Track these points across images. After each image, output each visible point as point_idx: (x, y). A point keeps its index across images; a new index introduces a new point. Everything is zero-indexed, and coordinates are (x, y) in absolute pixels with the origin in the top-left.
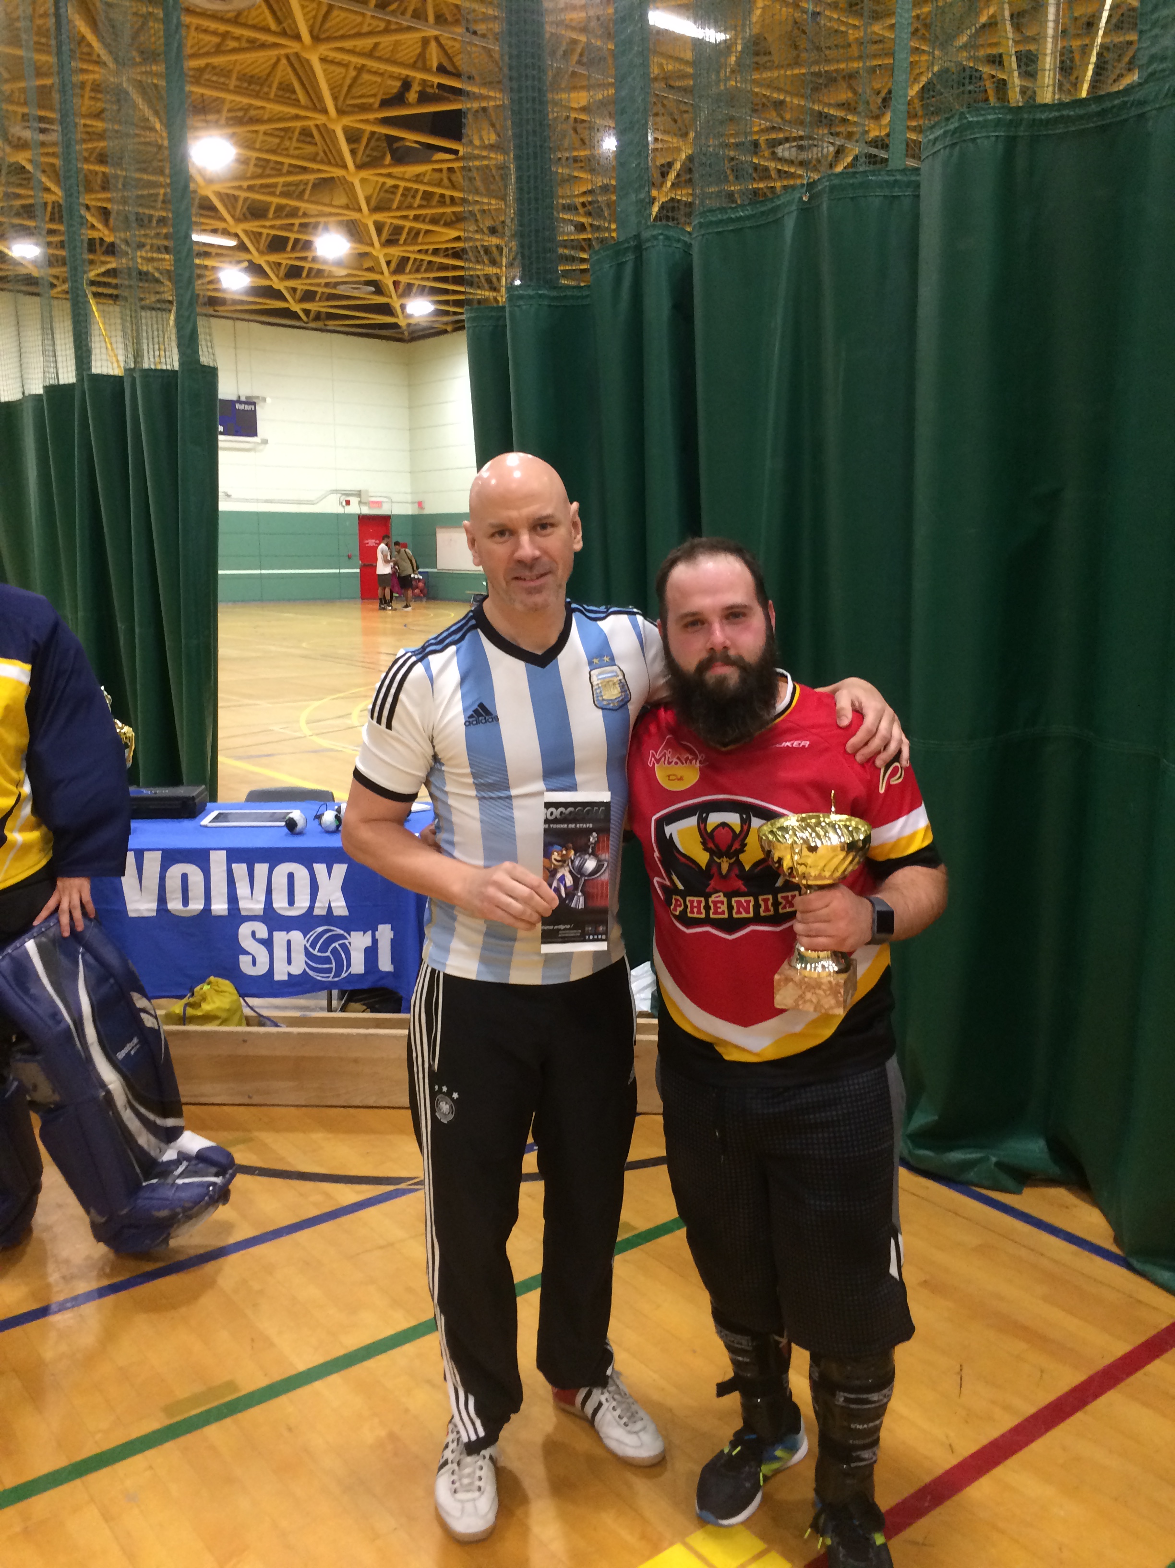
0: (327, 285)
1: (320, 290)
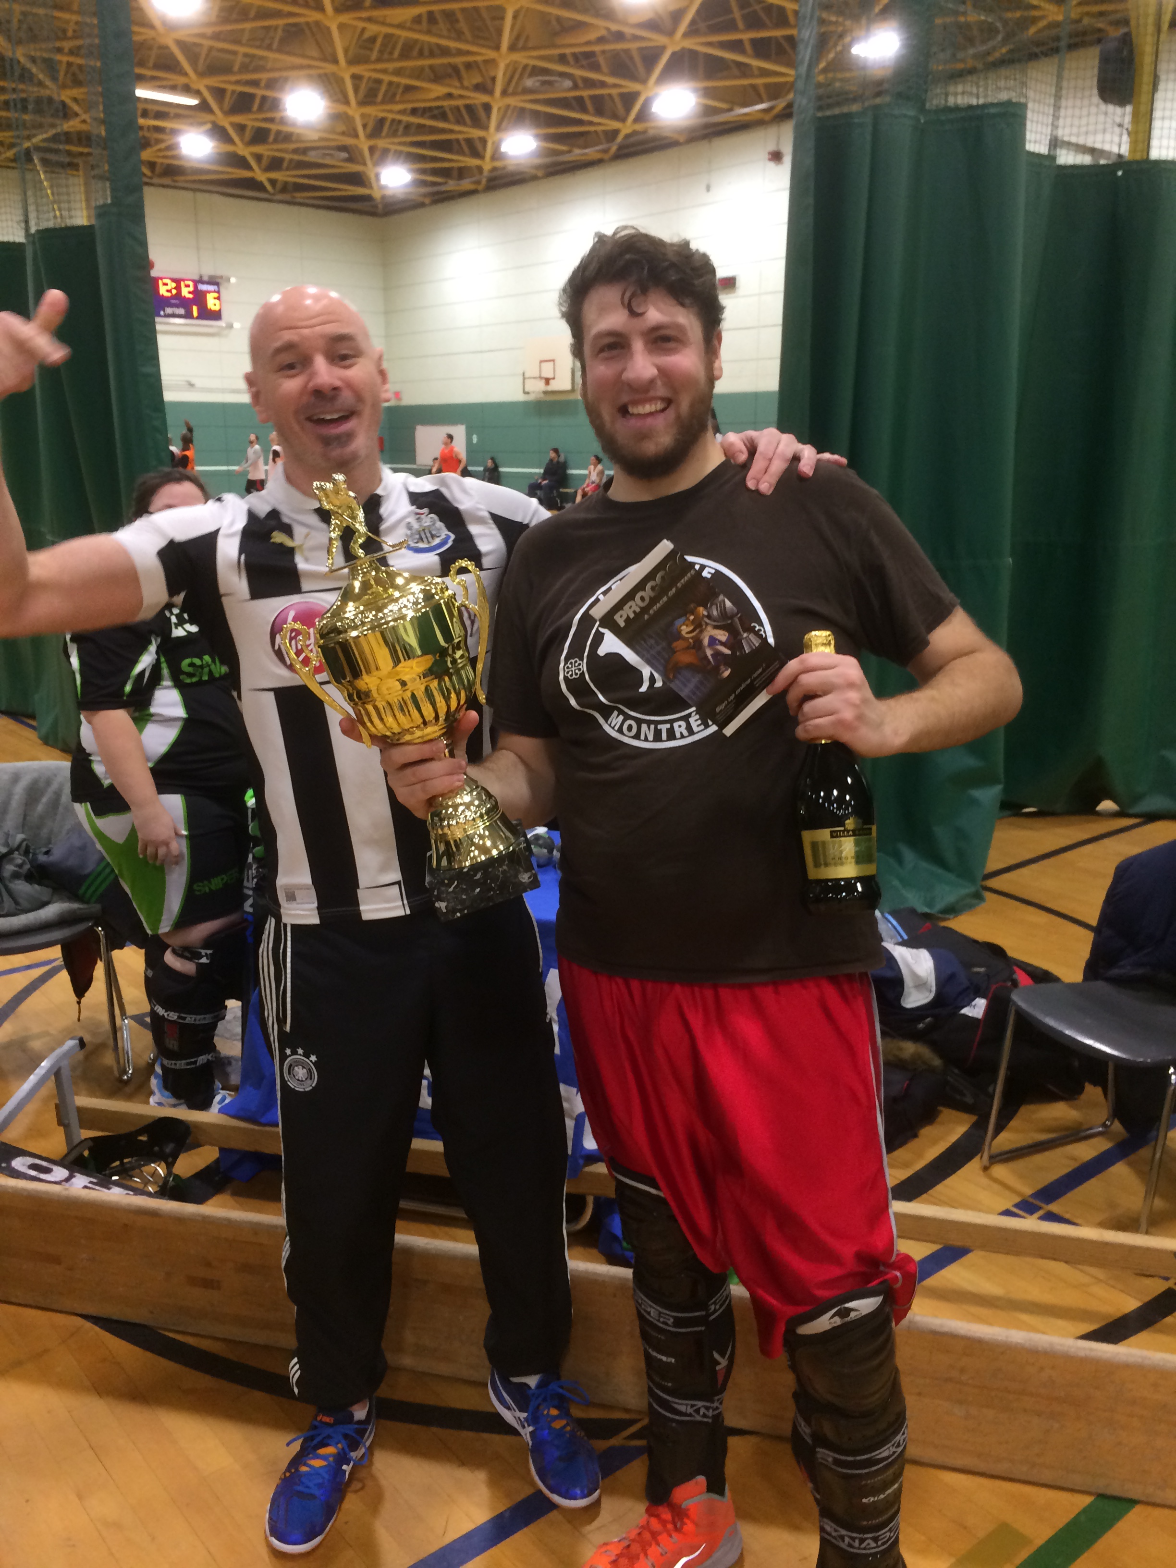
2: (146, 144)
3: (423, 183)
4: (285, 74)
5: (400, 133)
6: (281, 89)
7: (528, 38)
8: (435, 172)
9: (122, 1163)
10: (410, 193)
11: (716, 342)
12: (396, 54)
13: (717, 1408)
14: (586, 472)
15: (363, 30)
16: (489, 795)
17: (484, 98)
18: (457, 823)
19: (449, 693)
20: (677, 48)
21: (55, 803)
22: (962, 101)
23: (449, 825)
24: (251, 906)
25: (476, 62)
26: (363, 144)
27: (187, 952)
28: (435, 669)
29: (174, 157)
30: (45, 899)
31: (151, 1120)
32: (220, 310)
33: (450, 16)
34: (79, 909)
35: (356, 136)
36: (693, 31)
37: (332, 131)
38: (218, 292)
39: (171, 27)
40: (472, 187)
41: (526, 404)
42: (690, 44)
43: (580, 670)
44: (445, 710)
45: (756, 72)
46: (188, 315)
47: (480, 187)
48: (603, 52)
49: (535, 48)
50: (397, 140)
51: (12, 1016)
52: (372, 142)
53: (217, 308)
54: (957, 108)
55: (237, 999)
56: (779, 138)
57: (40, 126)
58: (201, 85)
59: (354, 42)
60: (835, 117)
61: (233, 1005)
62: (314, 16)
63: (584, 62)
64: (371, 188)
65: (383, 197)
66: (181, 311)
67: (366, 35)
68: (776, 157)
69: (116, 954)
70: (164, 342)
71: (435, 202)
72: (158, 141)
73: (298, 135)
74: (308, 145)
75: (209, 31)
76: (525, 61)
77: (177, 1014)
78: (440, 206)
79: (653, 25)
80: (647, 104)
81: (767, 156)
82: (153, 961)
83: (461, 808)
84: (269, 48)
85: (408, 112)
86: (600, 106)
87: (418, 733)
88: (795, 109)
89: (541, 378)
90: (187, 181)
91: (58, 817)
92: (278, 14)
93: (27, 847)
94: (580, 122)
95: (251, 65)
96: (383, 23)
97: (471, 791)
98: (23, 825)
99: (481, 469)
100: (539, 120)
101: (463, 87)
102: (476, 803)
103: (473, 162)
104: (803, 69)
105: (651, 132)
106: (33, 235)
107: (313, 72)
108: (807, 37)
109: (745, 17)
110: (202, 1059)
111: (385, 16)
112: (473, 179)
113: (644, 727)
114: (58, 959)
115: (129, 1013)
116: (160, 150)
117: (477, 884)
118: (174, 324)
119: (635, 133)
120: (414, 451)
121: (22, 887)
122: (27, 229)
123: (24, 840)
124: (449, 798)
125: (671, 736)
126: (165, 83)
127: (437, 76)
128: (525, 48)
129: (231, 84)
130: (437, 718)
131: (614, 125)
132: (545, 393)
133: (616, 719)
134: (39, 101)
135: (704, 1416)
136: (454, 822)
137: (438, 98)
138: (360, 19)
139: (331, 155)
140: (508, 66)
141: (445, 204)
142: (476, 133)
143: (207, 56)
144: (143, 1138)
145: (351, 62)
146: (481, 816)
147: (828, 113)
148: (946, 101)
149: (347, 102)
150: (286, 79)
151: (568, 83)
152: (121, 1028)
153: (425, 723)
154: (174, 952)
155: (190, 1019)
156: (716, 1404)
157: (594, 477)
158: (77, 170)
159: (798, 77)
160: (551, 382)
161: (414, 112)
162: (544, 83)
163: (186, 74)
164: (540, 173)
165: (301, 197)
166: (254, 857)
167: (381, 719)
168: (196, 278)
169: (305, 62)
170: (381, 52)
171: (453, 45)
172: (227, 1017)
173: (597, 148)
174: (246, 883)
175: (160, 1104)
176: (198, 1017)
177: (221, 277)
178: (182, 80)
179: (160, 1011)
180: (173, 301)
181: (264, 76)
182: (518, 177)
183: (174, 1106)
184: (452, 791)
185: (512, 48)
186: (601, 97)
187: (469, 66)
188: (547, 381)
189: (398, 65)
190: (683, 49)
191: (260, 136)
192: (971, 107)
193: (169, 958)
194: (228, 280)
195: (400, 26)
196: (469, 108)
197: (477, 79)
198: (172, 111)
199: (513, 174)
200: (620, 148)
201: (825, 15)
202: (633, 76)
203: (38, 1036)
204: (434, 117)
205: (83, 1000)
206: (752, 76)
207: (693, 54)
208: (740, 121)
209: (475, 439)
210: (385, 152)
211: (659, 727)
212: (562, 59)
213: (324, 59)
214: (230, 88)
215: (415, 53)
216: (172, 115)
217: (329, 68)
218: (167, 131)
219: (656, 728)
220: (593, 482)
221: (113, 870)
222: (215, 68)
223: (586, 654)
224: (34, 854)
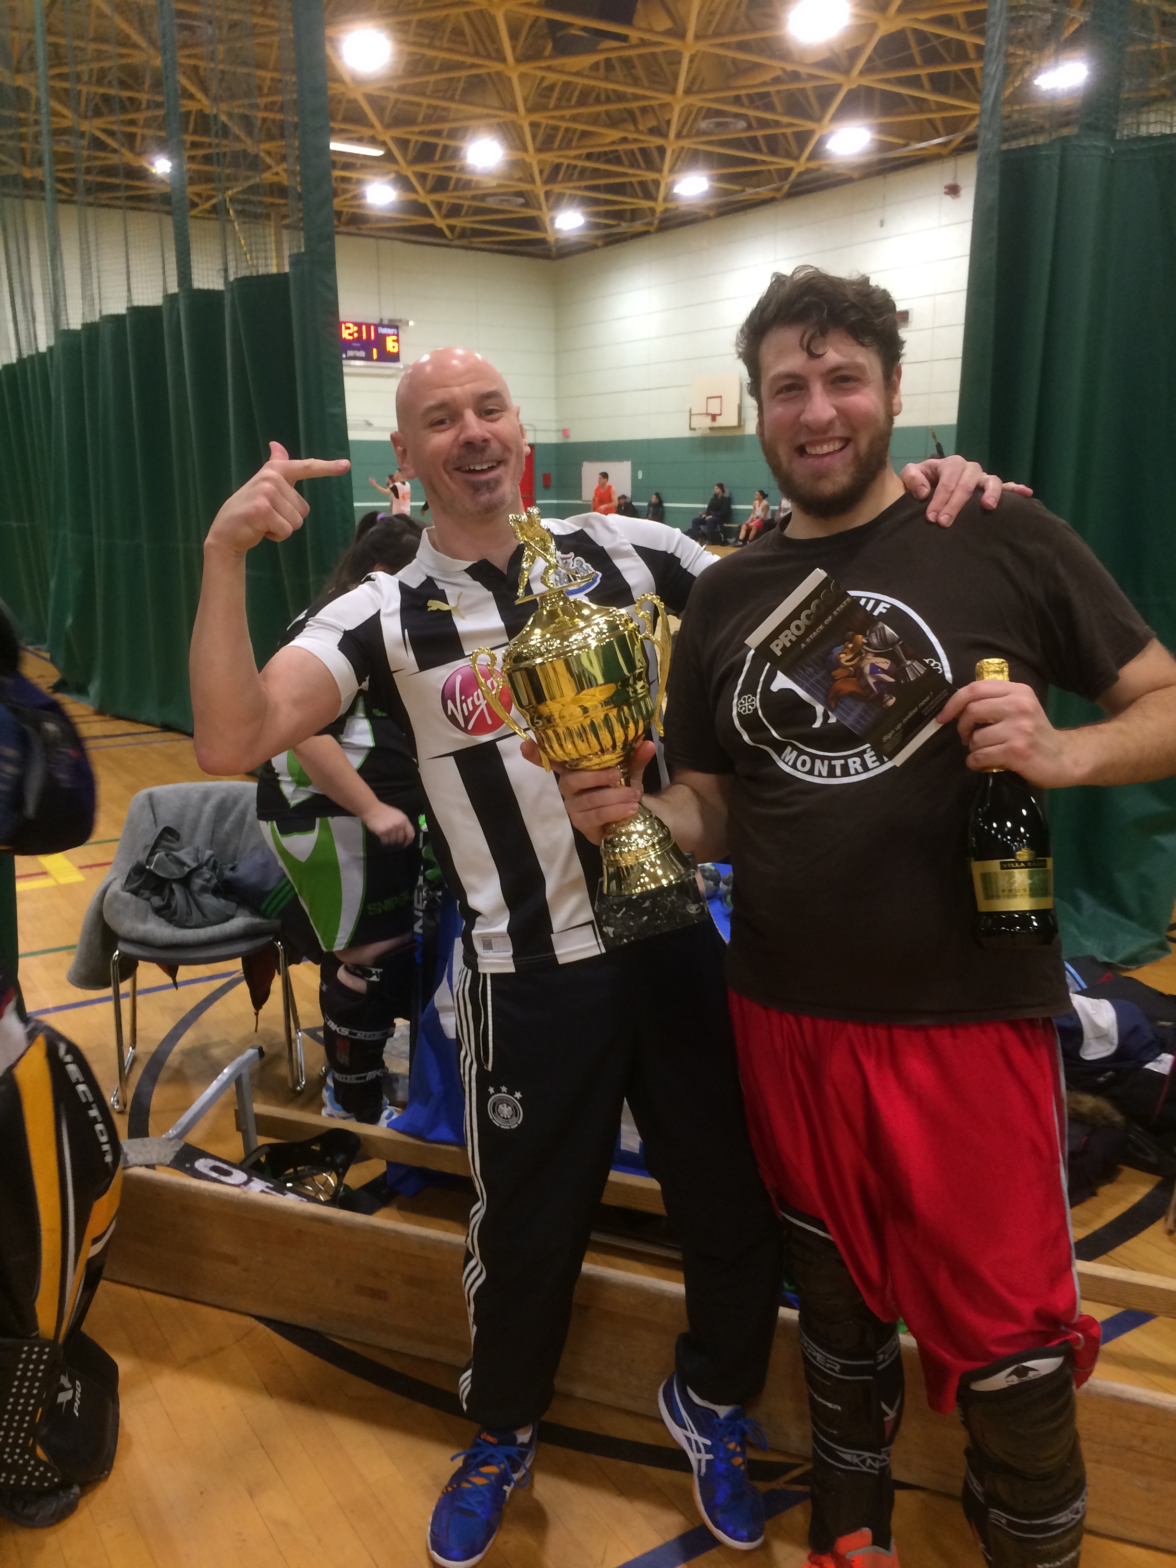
0: (474, 198)
1: (466, 203)
2: (335, 194)
3: (597, 226)
4: (465, 123)
5: (575, 177)
6: (463, 138)
7: (703, 82)
8: (608, 215)
9: (295, 1170)
10: (581, 236)
11: (895, 378)
12: (573, 102)
13: (884, 1460)
14: (750, 507)
15: (543, 78)
16: (662, 825)
17: (658, 141)
18: (629, 850)
19: (627, 722)
20: (854, 86)
21: (241, 820)
22: (1155, 130)
23: (621, 853)
24: (420, 927)
25: (652, 107)
26: (540, 189)
27: (359, 971)
28: (614, 698)
29: (359, 206)
30: (230, 913)
31: (324, 1131)
32: (398, 353)
33: (627, 63)
34: (261, 923)
35: (533, 181)
36: (869, 69)
37: (510, 177)
38: (397, 335)
39: (359, 82)
40: (644, 228)
41: (691, 439)
42: (867, 81)
43: (752, 705)
44: (623, 738)
45: (934, 107)
46: (369, 358)
47: (652, 229)
48: (778, 92)
49: (710, 91)
50: (571, 185)
51: (194, 1025)
52: (548, 188)
53: (395, 350)
54: (1151, 138)
55: (405, 1018)
56: (956, 171)
57: (236, 179)
58: (387, 136)
59: (534, 90)
60: (1021, 150)
61: (402, 1024)
62: (495, 66)
63: (758, 103)
64: (546, 231)
65: (557, 240)
66: (362, 354)
67: (545, 84)
68: (953, 190)
69: (293, 969)
70: (349, 383)
71: (607, 244)
72: (345, 191)
73: (477, 182)
74: (485, 192)
75: (395, 84)
76: (700, 104)
77: (348, 1030)
78: (611, 247)
79: (830, 64)
80: (821, 142)
81: (944, 190)
82: (328, 976)
83: (635, 836)
84: (452, 99)
85: (584, 157)
86: (774, 145)
87: (596, 760)
88: (980, 142)
89: (707, 414)
90: (371, 229)
91: (243, 836)
92: (460, 66)
93: (215, 862)
94: (754, 162)
95: (436, 115)
96: (562, 72)
97: (645, 821)
98: (212, 842)
99: (646, 504)
100: (712, 160)
101: (638, 131)
102: (649, 831)
103: (645, 204)
104: (989, 103)
105: (825, 169)
106: (232, 283)
107: (495, 121)
108: (993, 72)
109: (923, 52)
110: (371, 1075)
111: (564, 65)
112: (646, 220)
113: (818, 762)
114: (237, 971)
115: (302, 1027)
116: (346, 200)
117: (645, 911)
118: (355, 366)
119: (808, 171)
120: (580, 487)
121: (209, 901)
122: (226, 278)
123: (212, 856)
124: (623, 826)
125: (846, 772)
126: (354, 135)
127: (613, 122)
128: (700, 91)
129: (414, 135)
130: (614, 746)
131: (788, 163)
132: (711, 429)
133: (790, 755)
134: (235, 155)
135: (871, 1467)
136: (626, 850)
137: (613, 143)
138: (540, 68)
139: (508, 201)
140: (682, 109)
141: (618, 245)
142: (649, 176)
143: (394, 107)
144: (316, 1148)
145: (530, 111)
146: (653, 845)
147: (1014, 145)
148: (1138, 130)
149: (525, 149)
150: (466, 129)
151: (742, 124)
152: (296, 1040)
153: (602, 751)
154: (346, 969)
155: (360, 1035)
156: (883, 1456)
157: (759, 512)
158: (269, 220)
159: (983, 111)
160: (718, 418)
161: (589, 157)
162: (719, 124)
163: (372, 126)
164: (712, 213)
165: (477, 243)
166: (425, 880)
167: (561, 746)
168: (377, 321)
169: (486, 111)
170: (559, 99)
171: (630, 90)
172: (395, 1036)
173: (770, 187)
174: (416, 905)
175: (331, 1116)
176: (368, 1033)
177: (400, 321)
178: (368, 132)
179: (333, 1026)
180: (355, 344)
181: (446, 126)
182: (689, 218)
183: (344, 1118)
184: (625, 819)
185: (688, 91)
186: (775, 135)
187: (644, 110)
188: (714, 417)
189: (575, 111)
190: (859, 86)
191: (441, 184)
192: (1164, 136)
193: (342, 975)
194: (407, 323)
195: (578, 74)
196: (644, 151)
197: (653, 123)
198: (359, 162)
199: (684, 215)
200: (794, 185)
201: (1011, 50)
202: (807, 115)
203: (218, 1044)
204: (608, 161)
205: (261, 1012)
206: (931, 111)
207: (869, 91)
208: (915, 156)
209: (640, 475)
210: (560, 197)
211: (833, 762)
212: (737, 100)
213: (504, 108)
214: (414, 138)
215: (591, 100)
216: (358, 165)
217: (510, 116)
218: (354, 181)
219: (830, 764)
220: (757, 518)
221: (293, 888)
222: (400, 119)
223: (759, 690)
224: (221, 870)
